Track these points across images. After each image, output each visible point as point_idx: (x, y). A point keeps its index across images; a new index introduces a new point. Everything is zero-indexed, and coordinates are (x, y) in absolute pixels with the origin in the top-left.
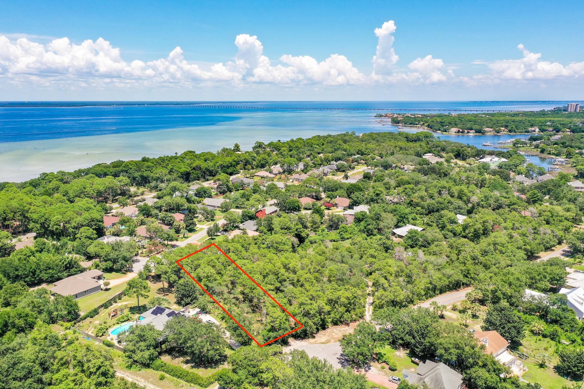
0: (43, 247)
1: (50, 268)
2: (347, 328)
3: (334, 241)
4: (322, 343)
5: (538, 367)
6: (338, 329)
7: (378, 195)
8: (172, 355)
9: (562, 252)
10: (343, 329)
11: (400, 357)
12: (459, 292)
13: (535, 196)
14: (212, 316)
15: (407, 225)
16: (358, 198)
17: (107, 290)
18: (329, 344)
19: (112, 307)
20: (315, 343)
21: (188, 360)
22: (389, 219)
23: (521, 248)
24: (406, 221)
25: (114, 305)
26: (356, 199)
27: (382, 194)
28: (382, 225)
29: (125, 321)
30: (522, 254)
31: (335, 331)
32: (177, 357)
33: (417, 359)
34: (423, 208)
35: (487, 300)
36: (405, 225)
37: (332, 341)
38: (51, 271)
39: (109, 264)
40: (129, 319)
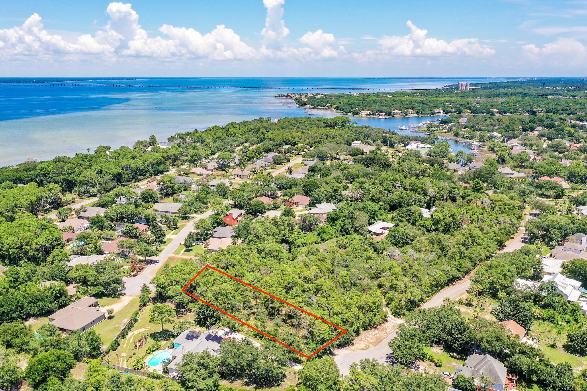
0: (17, 276)
1: (38, 300)
2: (377, 332)
3: (316, 243)
4: (363, 349)
5: (550, 348)
6: (370, 333)
7: (336, 191)
8: (229, 379)
9: (521, 240)
10: (374, 333)
11: (438, 354)
12: (455, 286)
13: (479, 185)
14: (241, 334)
15: (378, 221)
16: (319, 196)
17: (111, 318)
18: (370, 349)
19: (129, 336)
20: (357, 349)
21: (246, 382)
22: (362, 217)
23: (492, 239)
24: (377, 218)
25: (130, 334)
26: (316, 196)
27: (340, 190)
28: (357, 223)
29: (156, 350)
30: (494, 244)
31: (368, 335)
32: (234, 380)
33: (455, 354)
34: (385, 202)
35: (486, 292)
36: (376, 222)
37: (371, 346)
38: (40, 303)
39: (100, 289)
40: (159, 348)
